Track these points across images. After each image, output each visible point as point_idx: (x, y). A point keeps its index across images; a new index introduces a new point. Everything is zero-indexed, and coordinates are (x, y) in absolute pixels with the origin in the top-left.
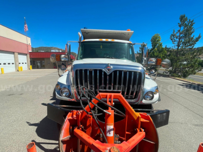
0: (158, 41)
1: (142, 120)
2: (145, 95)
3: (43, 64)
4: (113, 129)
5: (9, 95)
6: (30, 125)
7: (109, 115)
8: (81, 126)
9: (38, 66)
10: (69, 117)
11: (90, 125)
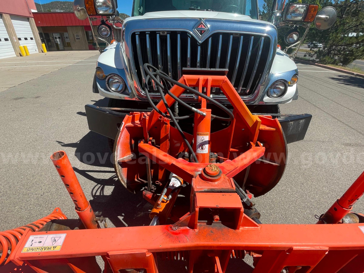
1: (263, 127)
2: (271, 87)
3: (67, 41)
4: (209, 142)
5: (16, 99)
6: (62, 146)
7: (203, 117)
8: (151, 138)
9: (57, 44)
10: (126, 123)
11: (166, 137)
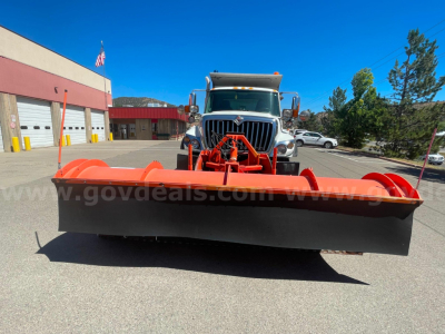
0: (366, 84)
